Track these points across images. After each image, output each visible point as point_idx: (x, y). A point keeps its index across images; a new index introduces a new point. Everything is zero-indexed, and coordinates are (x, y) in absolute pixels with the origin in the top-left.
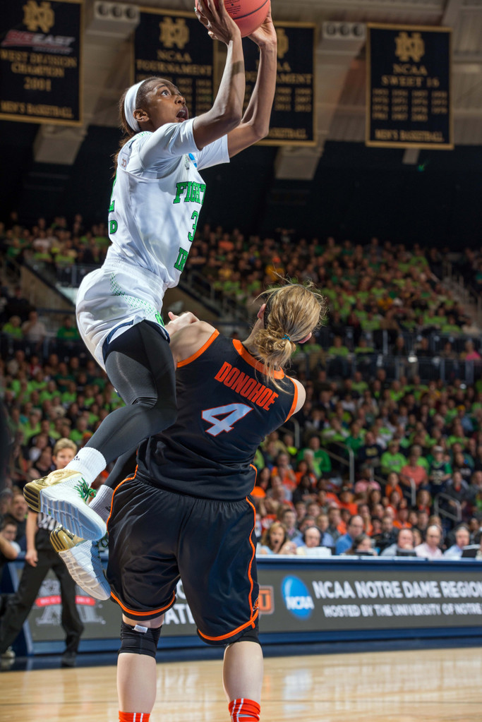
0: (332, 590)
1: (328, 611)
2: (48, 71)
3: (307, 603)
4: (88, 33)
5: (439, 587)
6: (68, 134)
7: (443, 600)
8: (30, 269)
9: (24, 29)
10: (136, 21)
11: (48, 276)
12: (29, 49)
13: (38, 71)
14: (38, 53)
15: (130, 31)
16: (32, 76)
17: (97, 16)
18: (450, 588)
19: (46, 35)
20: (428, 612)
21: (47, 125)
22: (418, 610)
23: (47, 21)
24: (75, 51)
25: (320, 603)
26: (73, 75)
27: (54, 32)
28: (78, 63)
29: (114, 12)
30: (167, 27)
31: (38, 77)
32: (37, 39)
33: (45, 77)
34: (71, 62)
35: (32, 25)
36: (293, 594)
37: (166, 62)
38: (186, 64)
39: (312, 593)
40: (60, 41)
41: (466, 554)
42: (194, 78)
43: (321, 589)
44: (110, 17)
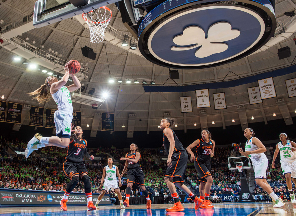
0: (56, 197)
1: (55, 201)
2: (16, 115)
3: (52, 199)
4: (23, 109)
5: (75, 197)
6: (18, 126)
7: (75, 199)
8: (10, 148)
9: (13, 108)
10: (31, 108)
11: (13, 149)
12: (13, 111)
13: (14, 115)
14: (14, 112)
15: (30, 109)
16: (13, 116)
17: (25, 107)
18: (76, 197)
19: (16, 109)
20: (73, 201)
21: (15, 124)
22: (71, 201)
23: (16, 107)
24: (21, 112)
25: (54, 199)
26: (20, 116)
27: (17, 109)
28: (21, 114)
29: (27, 106)
30: (36, 109)
31: (14, 116)
32: (14, 110)
33: (15, 116)
34: (20, 114)
35: (14, 108)
36: (49, 198)
37: (35, 114)
38: (39, 115)
39: (53, 198)
40: (18, 110)
41: (79, 192)
42: (40, 117)
43: (54, 197)
44: (27, 107)
